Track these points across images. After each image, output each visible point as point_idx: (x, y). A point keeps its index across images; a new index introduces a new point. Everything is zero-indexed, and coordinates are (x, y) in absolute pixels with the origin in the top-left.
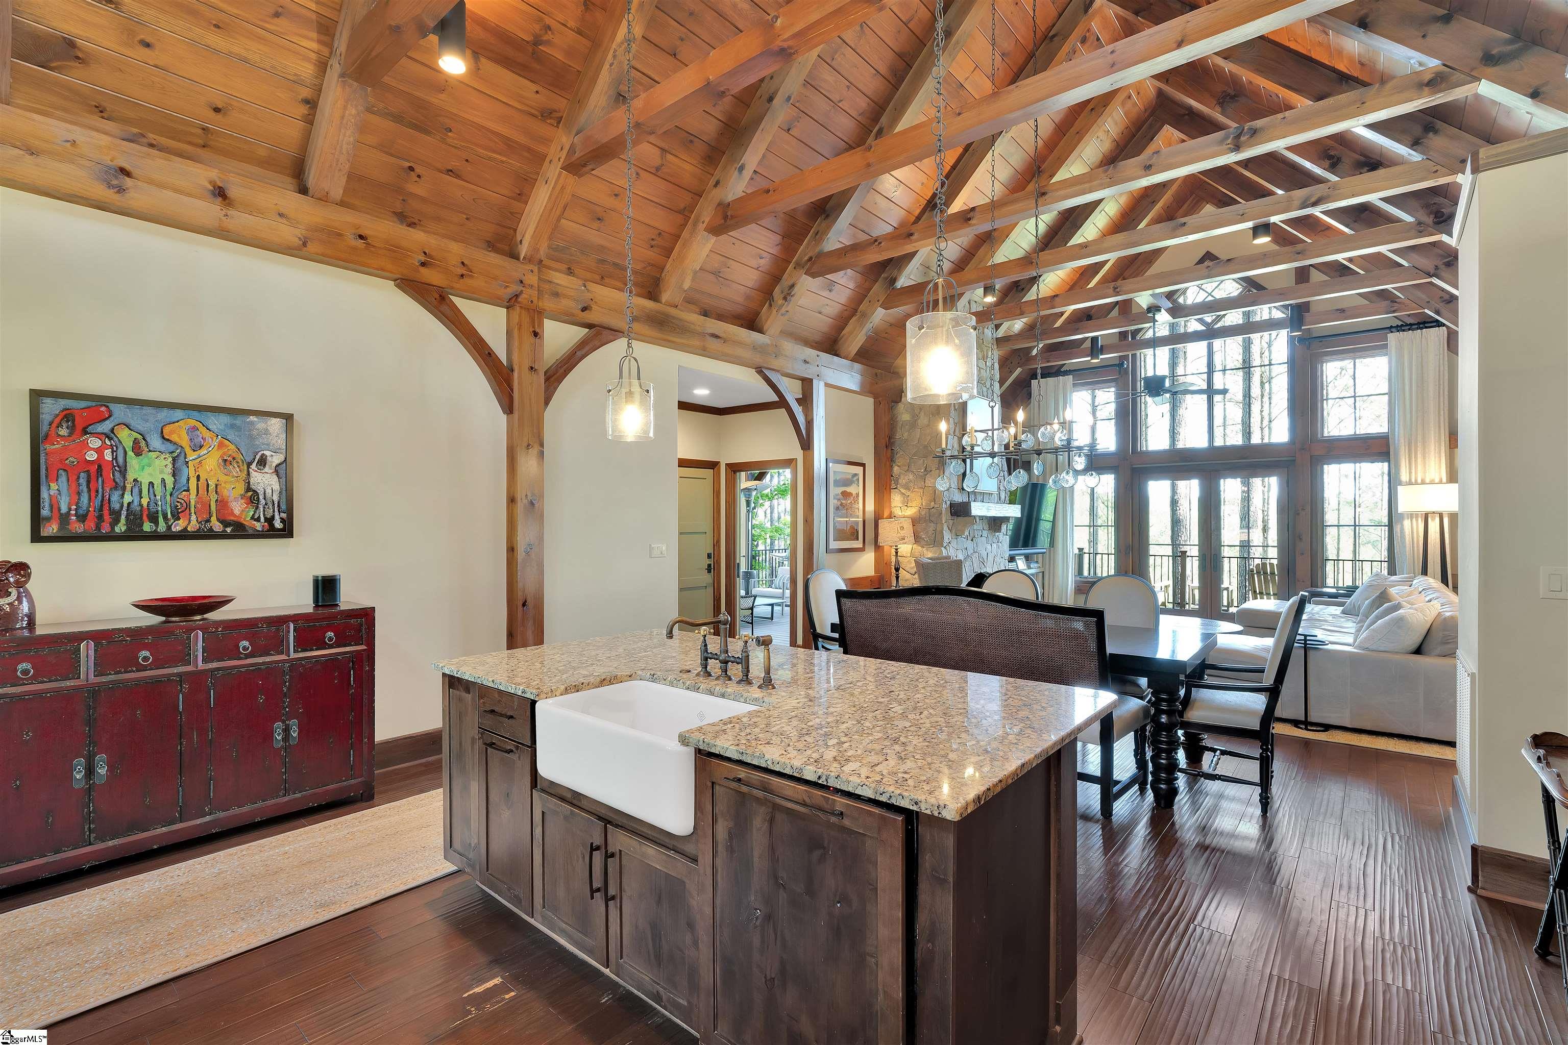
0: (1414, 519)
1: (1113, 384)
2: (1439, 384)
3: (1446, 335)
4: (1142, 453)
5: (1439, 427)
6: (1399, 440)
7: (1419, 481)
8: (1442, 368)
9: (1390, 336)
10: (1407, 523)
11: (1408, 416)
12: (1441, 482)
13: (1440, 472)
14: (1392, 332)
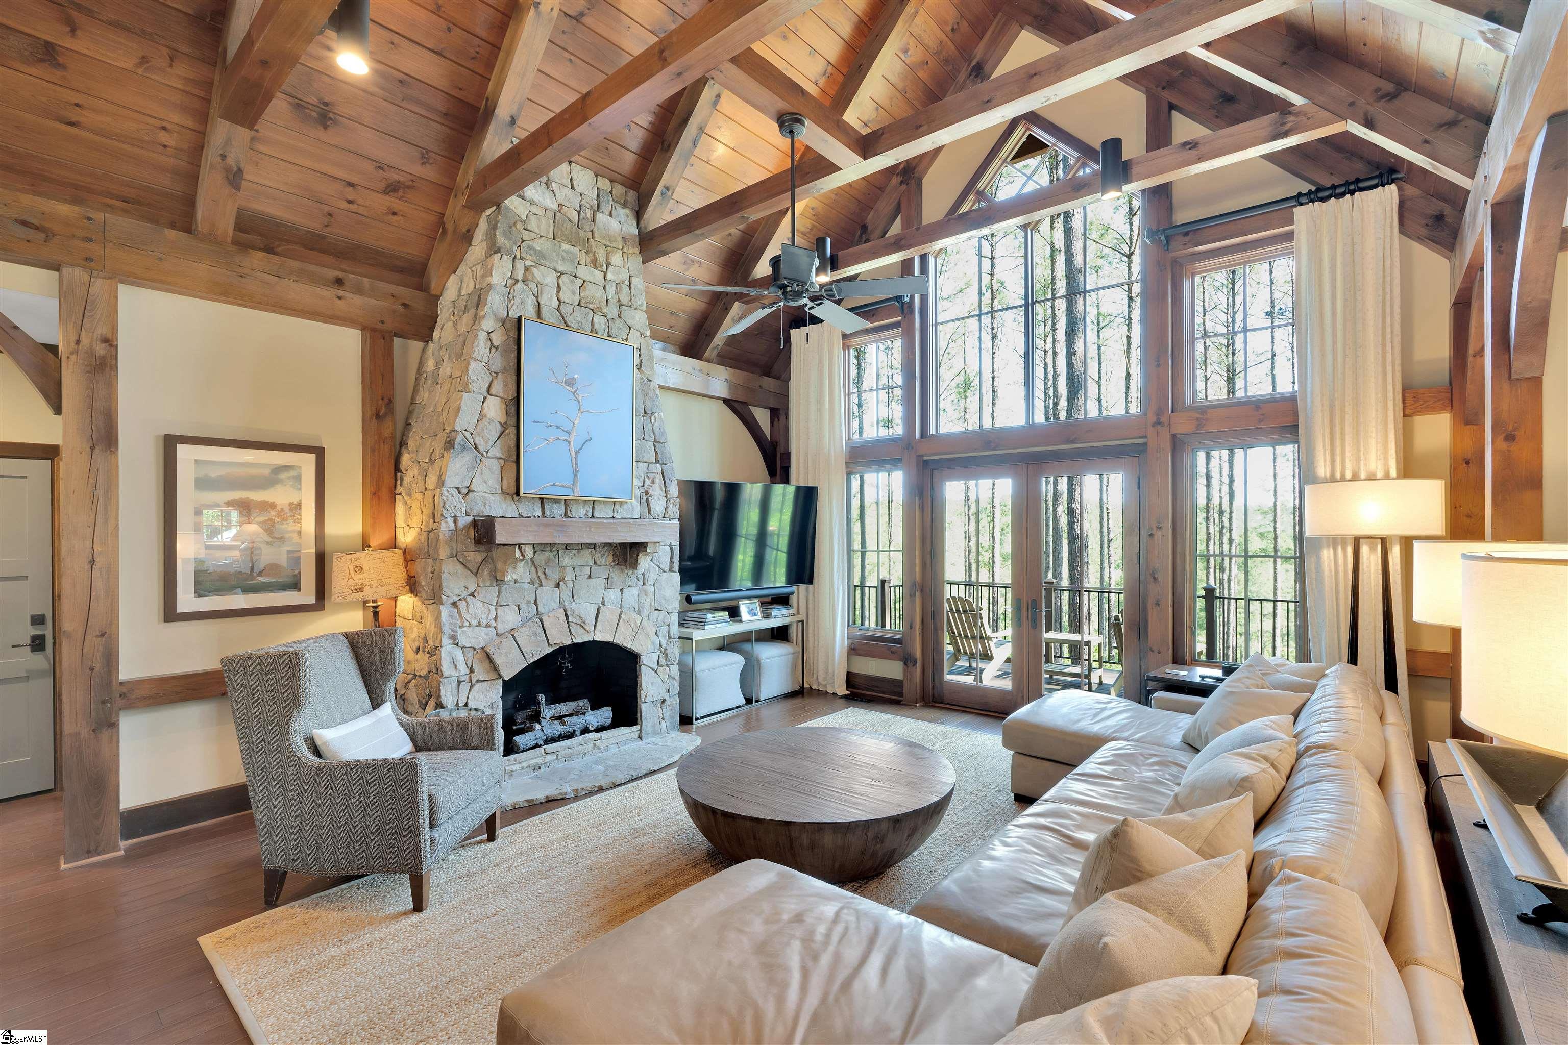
0: (1340, 549)
1: (898, 331)
2: (1384, 294)
3: (1396, 201)
4: (937, 436)
5: (1385, 374)
6: (1312, 402)
7: (1349, 475)
8: (1388, 262)
9: (1299, 211)
10: (1327, 554)
11: (1329, 357)
12: (1387, 477)
13: (1386, 459)
14: (1301, 204)
